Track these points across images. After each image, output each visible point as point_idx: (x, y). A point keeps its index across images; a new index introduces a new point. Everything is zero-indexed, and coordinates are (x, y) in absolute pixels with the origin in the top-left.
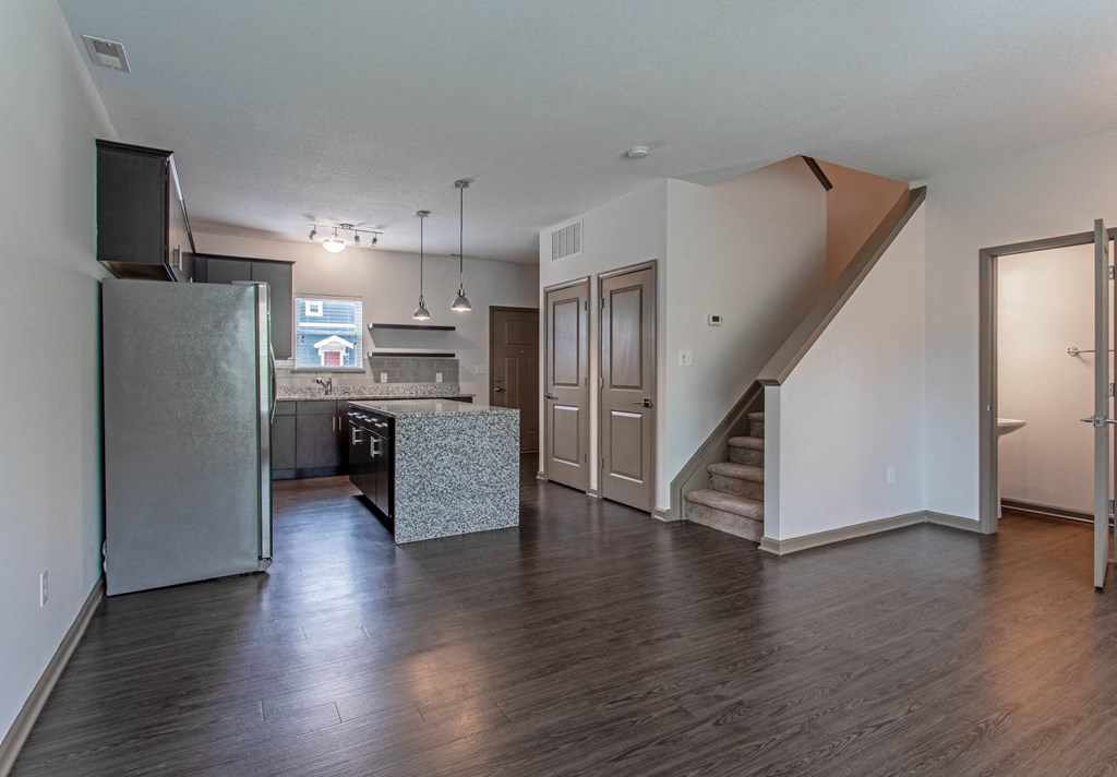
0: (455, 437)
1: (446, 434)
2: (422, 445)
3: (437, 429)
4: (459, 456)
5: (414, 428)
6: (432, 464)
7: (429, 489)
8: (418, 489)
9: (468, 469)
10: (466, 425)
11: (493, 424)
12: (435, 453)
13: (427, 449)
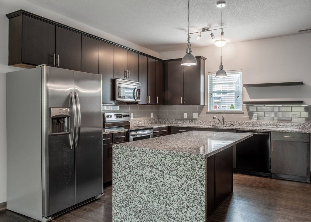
0: (149, 169)
1: (142, 165)
2: (128, 171)
3: (136, 160)
4: (152, 186)
5: (122, 157)
6: (133, 187)
7: (132, 206)
8: (125, 203)
9: (159, 199)
10: (157, 161)
11: (179, 164)
12: (136, 179)
13: (130, 173)
